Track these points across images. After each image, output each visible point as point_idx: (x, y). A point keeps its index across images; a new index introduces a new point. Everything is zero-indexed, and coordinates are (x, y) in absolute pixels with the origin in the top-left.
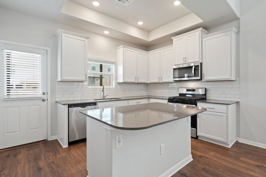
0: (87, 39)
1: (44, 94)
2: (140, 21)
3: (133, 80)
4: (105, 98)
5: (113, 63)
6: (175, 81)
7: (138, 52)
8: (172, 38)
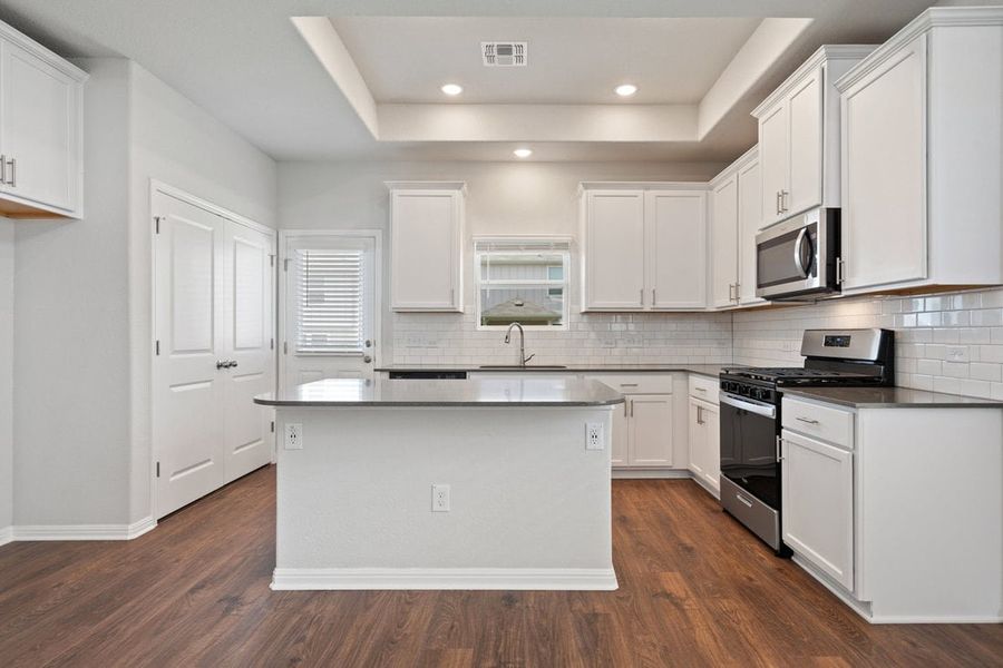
0: (459, 189)
1: (368, 344)
2: (622, 84)
3: (632, 303)
4: (527, 364)
5: (563, 246)
6: (768, 298)
7: (652, 193)
8: (755, 114)
